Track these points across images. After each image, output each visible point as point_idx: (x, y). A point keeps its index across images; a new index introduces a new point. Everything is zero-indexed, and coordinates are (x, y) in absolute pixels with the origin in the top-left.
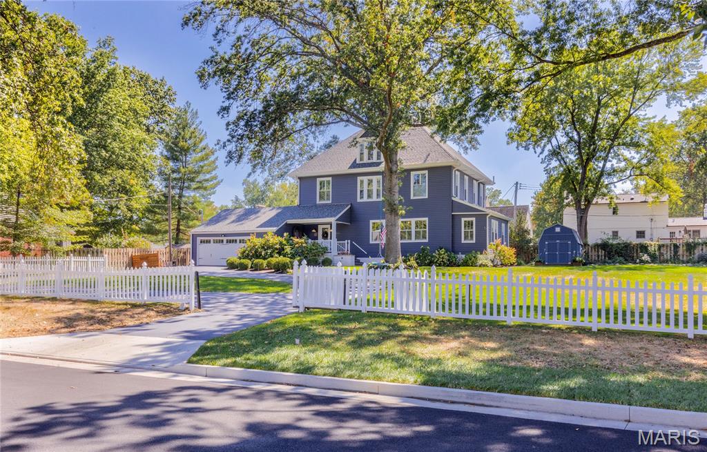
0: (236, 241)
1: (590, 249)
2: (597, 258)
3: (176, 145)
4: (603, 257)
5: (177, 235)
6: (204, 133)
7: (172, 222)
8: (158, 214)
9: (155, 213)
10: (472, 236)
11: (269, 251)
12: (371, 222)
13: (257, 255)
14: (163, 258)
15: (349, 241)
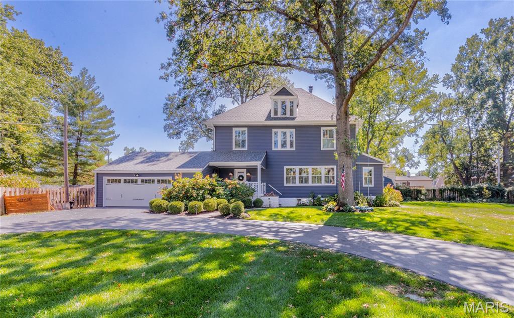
0: (153, 181)
3: (73, 102)
5: (75, 177)
6: (101, 95)
7: (68, 166)
8: (54, 159)
9: (50, 158)
10: (371, 182)
11: (201, 192)
12: (285, 167)
13: (188, 197)
14: (54, 199)
15: (265, 183)
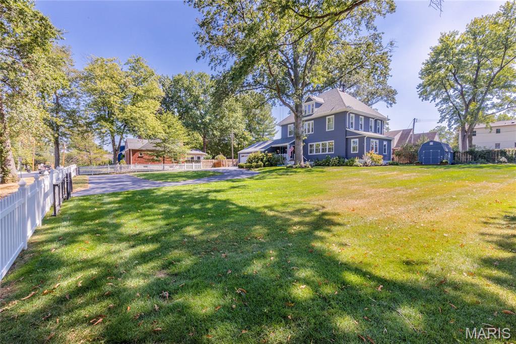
1: (461, 155)
2: (465, 160)
4: (471, 159)
10: (357, 149)
